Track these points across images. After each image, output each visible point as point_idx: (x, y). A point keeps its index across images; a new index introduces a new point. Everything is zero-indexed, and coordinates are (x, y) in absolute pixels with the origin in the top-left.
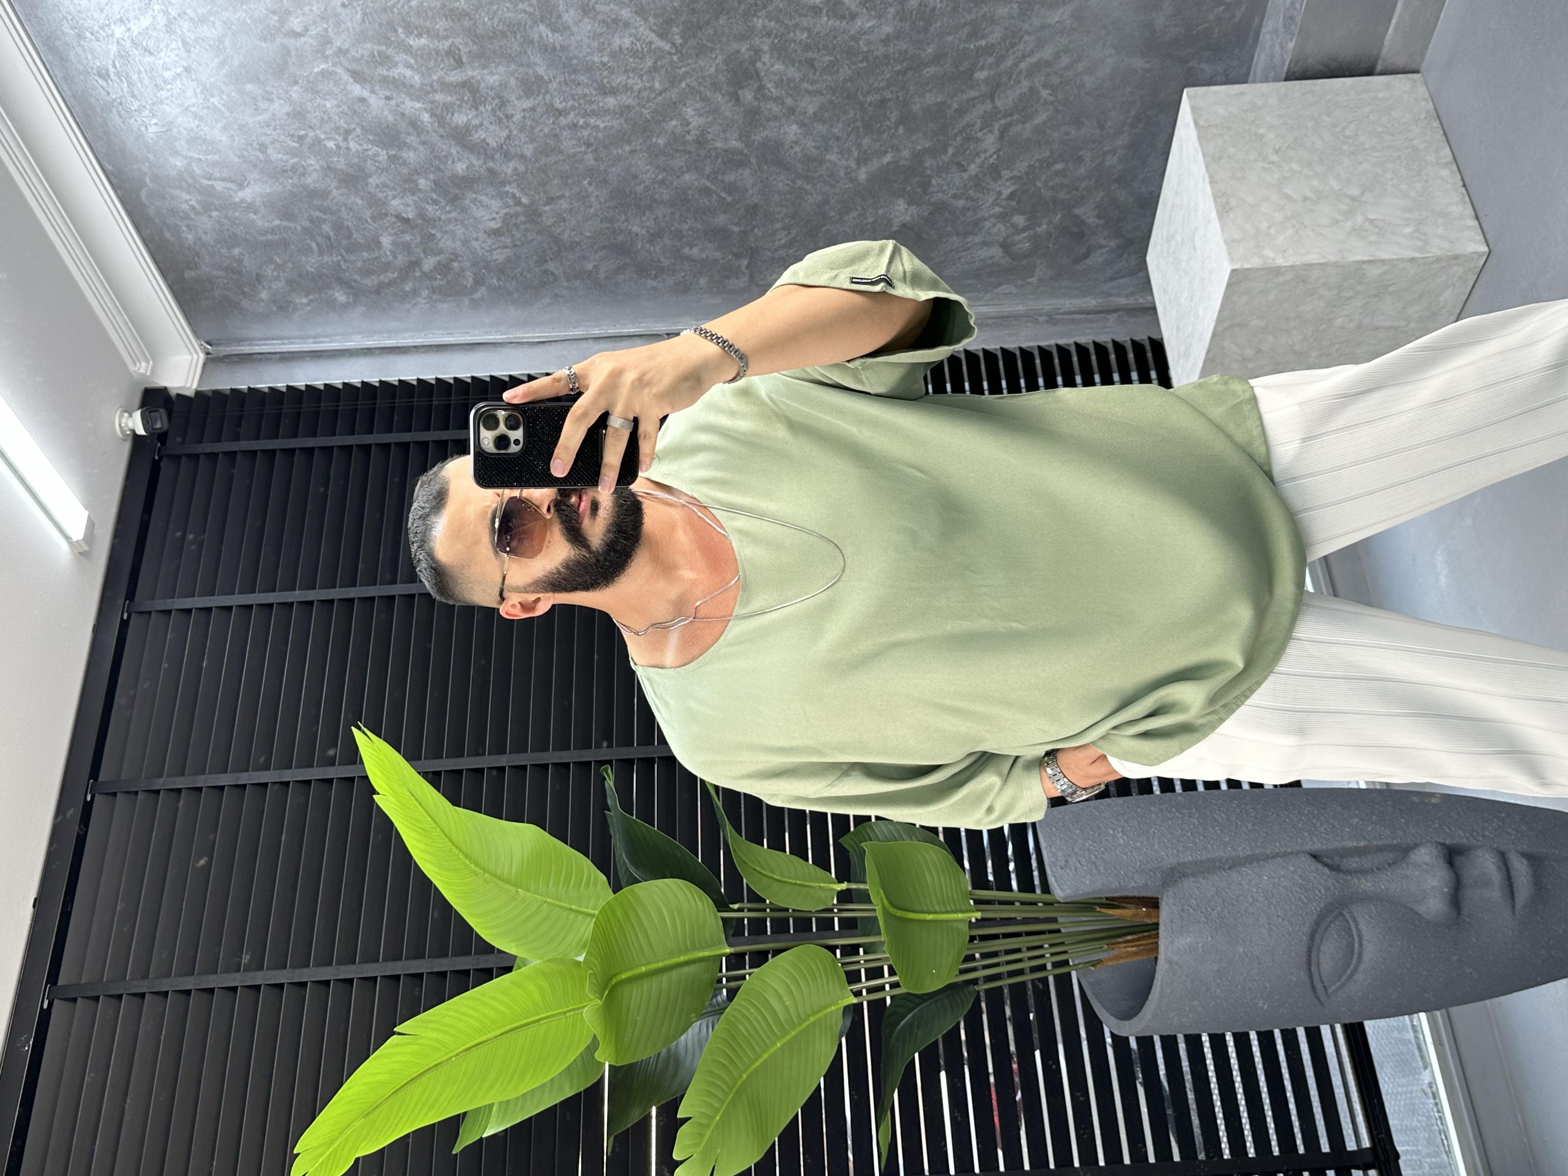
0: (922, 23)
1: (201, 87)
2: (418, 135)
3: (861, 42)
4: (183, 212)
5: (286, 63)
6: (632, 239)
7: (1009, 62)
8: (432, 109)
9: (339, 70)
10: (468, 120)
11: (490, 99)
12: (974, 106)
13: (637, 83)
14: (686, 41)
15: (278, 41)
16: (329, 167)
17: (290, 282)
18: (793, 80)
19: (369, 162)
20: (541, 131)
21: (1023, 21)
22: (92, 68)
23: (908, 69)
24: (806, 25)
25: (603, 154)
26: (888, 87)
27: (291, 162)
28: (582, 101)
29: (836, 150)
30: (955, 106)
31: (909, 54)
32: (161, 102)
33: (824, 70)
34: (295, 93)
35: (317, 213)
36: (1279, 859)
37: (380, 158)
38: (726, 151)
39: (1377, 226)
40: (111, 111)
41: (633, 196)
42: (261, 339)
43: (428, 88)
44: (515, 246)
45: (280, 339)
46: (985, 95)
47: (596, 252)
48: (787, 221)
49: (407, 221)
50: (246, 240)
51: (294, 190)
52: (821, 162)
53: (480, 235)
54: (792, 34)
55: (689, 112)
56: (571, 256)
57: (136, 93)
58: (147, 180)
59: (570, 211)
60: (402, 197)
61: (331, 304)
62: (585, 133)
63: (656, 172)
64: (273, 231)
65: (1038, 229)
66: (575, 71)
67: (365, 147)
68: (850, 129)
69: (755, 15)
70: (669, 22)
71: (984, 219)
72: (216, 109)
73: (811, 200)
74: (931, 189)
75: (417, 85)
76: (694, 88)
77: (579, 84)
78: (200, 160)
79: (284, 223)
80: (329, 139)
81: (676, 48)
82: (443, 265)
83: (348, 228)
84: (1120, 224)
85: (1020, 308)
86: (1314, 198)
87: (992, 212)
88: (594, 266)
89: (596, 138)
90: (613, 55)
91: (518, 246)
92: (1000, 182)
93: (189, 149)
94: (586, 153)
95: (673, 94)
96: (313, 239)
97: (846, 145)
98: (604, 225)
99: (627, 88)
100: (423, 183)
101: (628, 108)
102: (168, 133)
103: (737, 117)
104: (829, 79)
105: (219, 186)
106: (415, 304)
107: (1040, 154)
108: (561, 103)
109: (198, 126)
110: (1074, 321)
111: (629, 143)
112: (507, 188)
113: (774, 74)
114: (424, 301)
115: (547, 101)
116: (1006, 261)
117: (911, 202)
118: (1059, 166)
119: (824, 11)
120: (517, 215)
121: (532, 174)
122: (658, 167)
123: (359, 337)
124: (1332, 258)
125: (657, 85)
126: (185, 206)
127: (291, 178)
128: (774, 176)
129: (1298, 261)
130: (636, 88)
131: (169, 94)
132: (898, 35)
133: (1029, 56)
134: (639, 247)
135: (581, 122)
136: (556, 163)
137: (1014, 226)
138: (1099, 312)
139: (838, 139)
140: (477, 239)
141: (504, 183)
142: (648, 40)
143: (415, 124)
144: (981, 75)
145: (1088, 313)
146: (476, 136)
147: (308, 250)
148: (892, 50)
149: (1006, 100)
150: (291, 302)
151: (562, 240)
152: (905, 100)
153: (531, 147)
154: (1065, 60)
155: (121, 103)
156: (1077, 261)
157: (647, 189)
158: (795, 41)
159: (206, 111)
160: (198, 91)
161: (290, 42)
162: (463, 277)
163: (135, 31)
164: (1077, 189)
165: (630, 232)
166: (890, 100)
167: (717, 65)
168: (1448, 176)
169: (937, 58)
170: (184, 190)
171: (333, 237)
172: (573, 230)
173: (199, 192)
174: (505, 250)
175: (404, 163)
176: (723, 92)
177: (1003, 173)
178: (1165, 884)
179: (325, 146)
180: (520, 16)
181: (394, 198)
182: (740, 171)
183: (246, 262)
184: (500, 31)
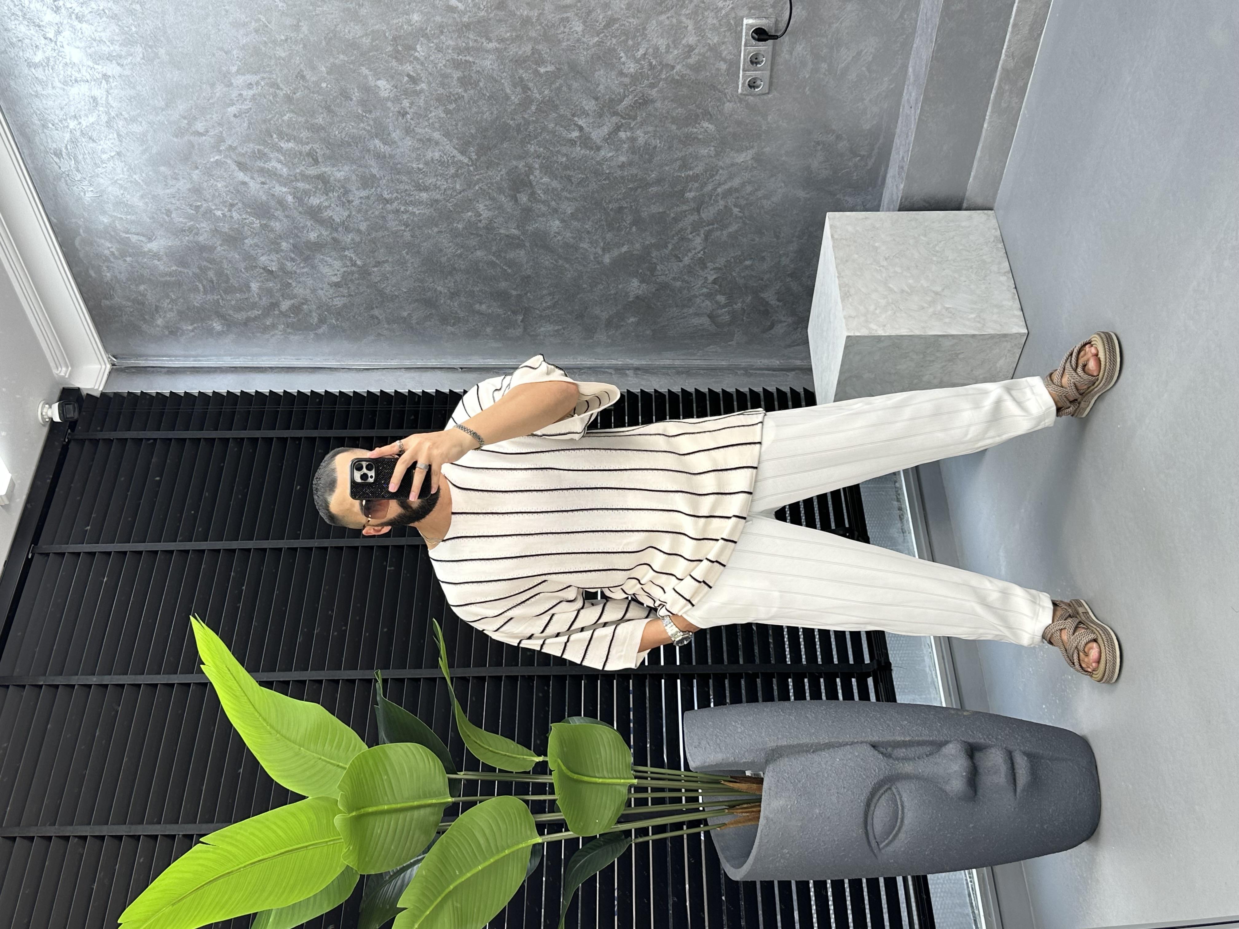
0: (647, 156)
1: (127, 167)
2: (284, 211)
3: (604, 166)
4: (105, 256)
5: (190, 153)
6: (437, 296)
7: (710, 187)
8: (294, 193)
9: (229, 161)
10: (321, 202)
11: (337, 188)
12: (686, 216)
13: (443, 184)
14: (479, 158)
15: (186, 138)
16: (216, 229)
17: (180, 313)
18: (556, 190)
19: (246, 228)
20: (373, 213)
21: (718, 160)
22: (50, 149)
23: (638, 187)
24: (565, 152)
25: (417, 233)
26: (624, 199)
27: (189, 224)
28: (403, 194)
29: (587, 240)
30: (672, 215)
31: (639, 177)
32: (98, 176)
33: (578, 184)
34: (196, 175)
35: (205, 263)
36: (849, 746)
37: (255, 225)
38: (507, 236)
39: (951, 312)
40: (60, 180)
41: (438, 264)
42: (154, 356)
43: (293, 178)
44: (350, 295)
45: (169, 356)
46: (693, 209)
47: (410, 304)
48: (551, 289)
49: (271, 272)
50: (150, 279)
51: (190, 245)
52: (577, 249)
53: (324, 286)
54: (555, 158)
55: (481, 207)
56: (391, 305)
57: (80, 168)
58: (81, 231)
59: (392, 273)
60: (269, 255)
61: (210, 332)
62: (405, 217)
63: (456, 248)
64: (170, 274)
65: (735, 306)
66: (399, 173)
67: (244, 216)
68: (597, 226)
69: (529, 143)
70: (468, 144)
71: (695, 296)
72: (137, 183)
73: (569, 276)
74: (657, 273)
75: (285, 176)
76: (484, 191)
77: (402, 182)
78: (122, 218)
79: (179, 269)
80: (218, 209)
81: (472, 161)
82: (296, 307)
83: (227, 275)
84: (794, 306)
85: (724, 363)
86: (909, 291)
87: (701, 292)
88: (409, 314)
89: (413, 220)
90: (426, 164)
91: (352, 296)
92: (706, 271)
93: (114, 211)
94: (405, 231)
95: (470, 194)
96: (201, 281)
97: (595, 238)
98: (417, 284)
99: (436, 187)
100: (284, 245)
101: (437, 201)
102: (100, 198)
103: (515, 213)
104: (582, 190)
105: (134, 238)
106: (273, 335)
107: (734, 253)
108: (388, 194)
109: (122, 194)
110: (763, 375)
111: (437, 226)
112: (346, 253)
113: (543, 184)
114: (280, 333)
115: (378, 192)
116: (713, 328)
117: (642, 281)
118: (748, 263)
119: (578, 143)
120: (352, 273)
121: (365, 243)
122: (457, 245)
123: (229, 358)
124: (917, 333)
125: (458, 187)
126: (107, 252)
127: (188, 236)
128: (543, 256)
129: (893, 333)
130: (443, 187)
131: (104, 170)
132: (631, 164)
133: (723, 184)
134: (442, 301)
135: (402, 209)
136: (383, 237)
137: (717, 302)
138: (782, 370)
139: (588, 232)
140: (322, 289)
141: (344, 249)
142: (452, 155)
143: (281, 203)
144: (690, 195)
145: (774, 371)
146: (326, 214)
147: (196, 290)
148: (626, 173)
149: (708, 213)
150: (179, 328)
151: (385, 293)
152: (636, 208)
153: (365, 224)
154: (749, 188)
155: (68, 175)
156: (764, 332)
157: (449, 260)
158: (558, 162)
159: (129, 184)
160: (125, 169)
161: (195, 139)
162: (311, 316)
163: (84, 124)
164: (762, 280)
165: (436, 290)
166: (626, 208)
167: (502, 175)
168: (1006, 281)
169: (659, 181)
170: (107, 240)
171: (215, 282)
172: (393, 286)
173: (119, 242)
174: (343, 298)
175: (272, 230)
176: (506, 194)
177: (708, 264)
178: (767, 762)
179: (214, 214)
180: (361, 133)
181: (263, 255)
182: (518, 251)
183: (149, 296)
184: (347, 141)
